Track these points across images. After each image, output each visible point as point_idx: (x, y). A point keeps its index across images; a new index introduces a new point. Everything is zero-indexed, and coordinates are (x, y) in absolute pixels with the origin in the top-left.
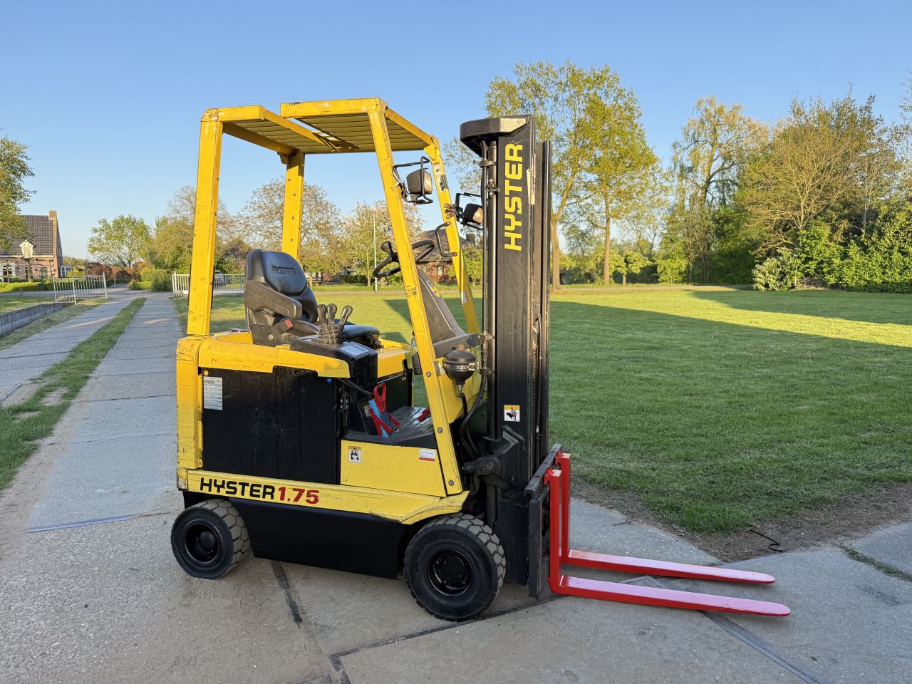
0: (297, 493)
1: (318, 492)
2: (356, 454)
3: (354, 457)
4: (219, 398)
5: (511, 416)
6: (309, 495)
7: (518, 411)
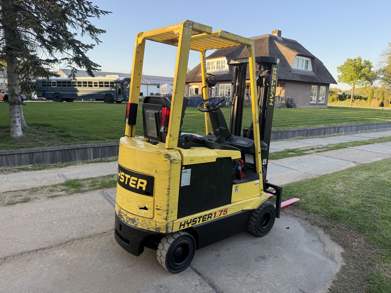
0: (221, 212)
1: (227, 209)
2: (237, 189)
3: (236, 190)
4: (188, 179)
5: (264, 162)
6: (224, 212)
7: (266, 161)
